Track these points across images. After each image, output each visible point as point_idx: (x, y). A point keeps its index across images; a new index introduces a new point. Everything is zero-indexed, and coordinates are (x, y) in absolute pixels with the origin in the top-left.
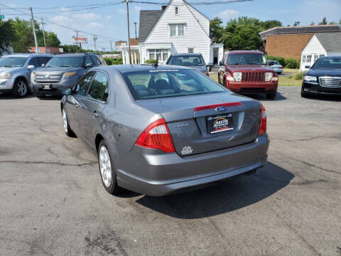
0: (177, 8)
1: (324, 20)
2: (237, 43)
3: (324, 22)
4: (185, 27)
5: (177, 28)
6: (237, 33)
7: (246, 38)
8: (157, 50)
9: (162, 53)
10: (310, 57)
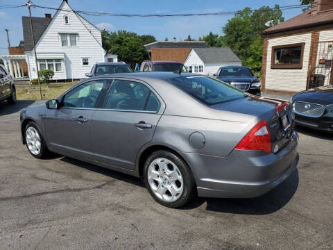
0: (66, 18)
1: (189, 37)
2: (127, 55)
3: (189, 39)
4: (77, 38)
5: (68, 38)
6: (125, 45)
7: (135, 50)
8: (48, 60)
9: (54, 63)
10: (191, 67)
